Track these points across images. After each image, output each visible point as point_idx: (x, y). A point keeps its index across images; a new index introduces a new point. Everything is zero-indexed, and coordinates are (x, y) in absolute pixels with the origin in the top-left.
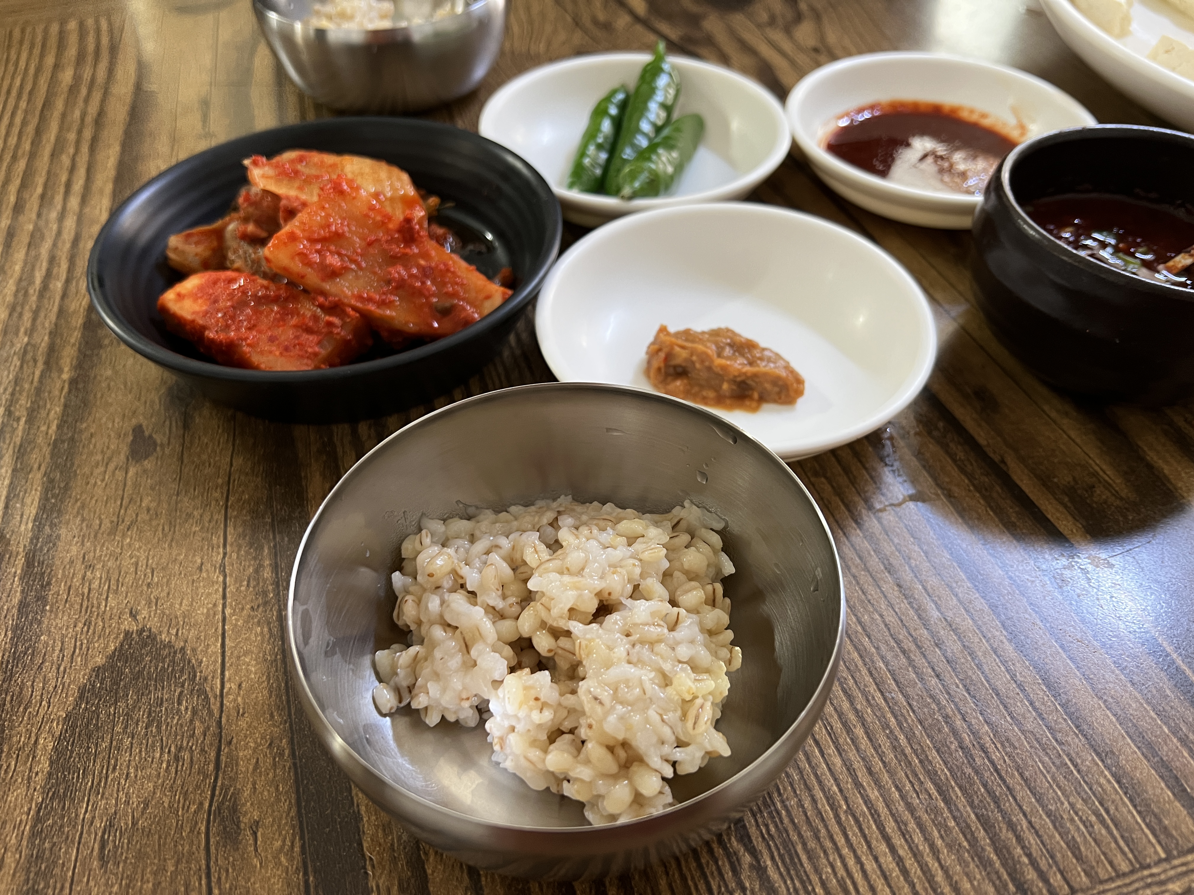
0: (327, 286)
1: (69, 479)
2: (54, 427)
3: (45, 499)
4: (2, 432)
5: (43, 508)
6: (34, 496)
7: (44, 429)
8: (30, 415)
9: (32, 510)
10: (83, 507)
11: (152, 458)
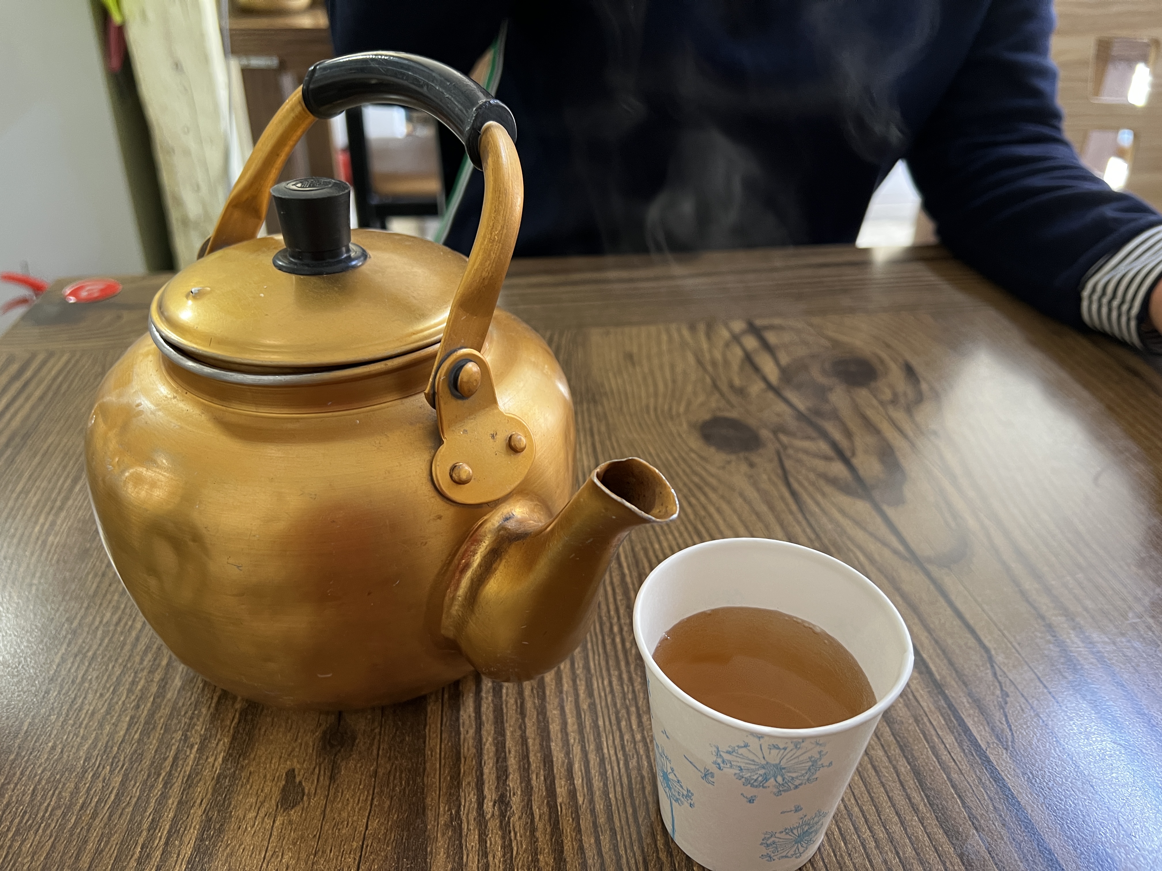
1: (224, 821)
2: (220, 760)
3: (201, 839)
4: (176, 758)
5: (197, 849)
6: (192, 835)
7: (211, 760)
8: (202, 743)
9: (187, 851)
10: (231, 855)
11: (298, 808)
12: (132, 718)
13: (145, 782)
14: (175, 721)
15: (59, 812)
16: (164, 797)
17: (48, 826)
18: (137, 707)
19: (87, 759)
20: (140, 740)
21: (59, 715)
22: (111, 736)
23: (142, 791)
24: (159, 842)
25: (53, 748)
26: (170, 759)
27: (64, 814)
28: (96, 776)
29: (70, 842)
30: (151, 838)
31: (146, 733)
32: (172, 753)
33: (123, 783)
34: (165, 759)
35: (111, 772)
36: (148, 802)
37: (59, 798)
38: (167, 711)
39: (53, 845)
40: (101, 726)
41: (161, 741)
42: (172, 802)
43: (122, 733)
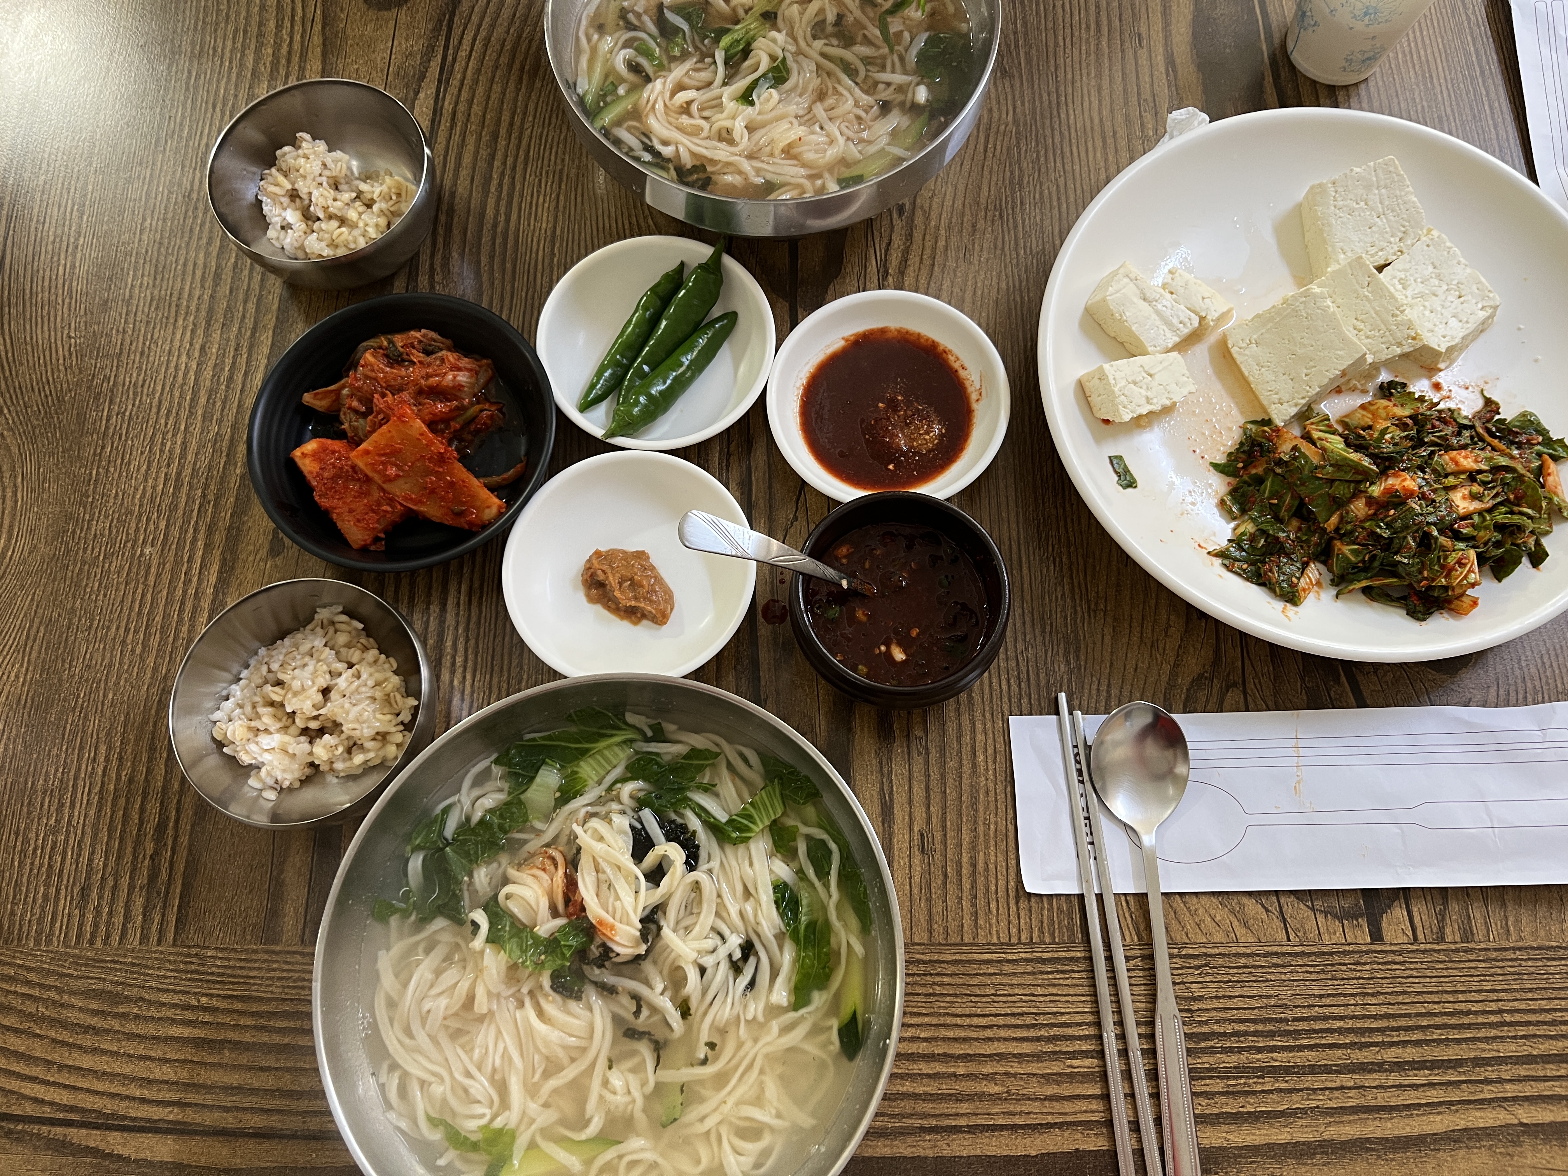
0: (385, 486)
1: (234, 561)
2: (229, 515)
3: (220, 572)
4: (199, 511)
5: (219, 579)
6: (215, 568)
7: (223, 514)
8: (216, 500)
9: (213, 579)
10: (240, 585)
11: (281, 556)
12: (166, 474)
13: (181, 527)
14: (196, 481)
15: (129, 545)
16: (194, 540)
17: (124, 554)
18: (168, 465)
19: (141, 506)
20: (173, 494)
21: (115, 466)
22: (154, 488)
23: (180, 534)
24: (195, 571)
25: (117, 494)
26: (196, 511)
27: (133, 546)
28: (148, 519)
29: (139, 566)
30: (189, 569)
31: (178, 487)
32: (197, 506)
33: (167, 527)
34: (192, 511)
35: (158, 517)
36: (185, 542)
37: (128, 534)
38: (190, 471)
39: (129, 568)
40: (146, 480)
41: (188, 495)
42: (200, 544)
43: (161, 487)
